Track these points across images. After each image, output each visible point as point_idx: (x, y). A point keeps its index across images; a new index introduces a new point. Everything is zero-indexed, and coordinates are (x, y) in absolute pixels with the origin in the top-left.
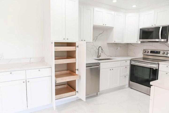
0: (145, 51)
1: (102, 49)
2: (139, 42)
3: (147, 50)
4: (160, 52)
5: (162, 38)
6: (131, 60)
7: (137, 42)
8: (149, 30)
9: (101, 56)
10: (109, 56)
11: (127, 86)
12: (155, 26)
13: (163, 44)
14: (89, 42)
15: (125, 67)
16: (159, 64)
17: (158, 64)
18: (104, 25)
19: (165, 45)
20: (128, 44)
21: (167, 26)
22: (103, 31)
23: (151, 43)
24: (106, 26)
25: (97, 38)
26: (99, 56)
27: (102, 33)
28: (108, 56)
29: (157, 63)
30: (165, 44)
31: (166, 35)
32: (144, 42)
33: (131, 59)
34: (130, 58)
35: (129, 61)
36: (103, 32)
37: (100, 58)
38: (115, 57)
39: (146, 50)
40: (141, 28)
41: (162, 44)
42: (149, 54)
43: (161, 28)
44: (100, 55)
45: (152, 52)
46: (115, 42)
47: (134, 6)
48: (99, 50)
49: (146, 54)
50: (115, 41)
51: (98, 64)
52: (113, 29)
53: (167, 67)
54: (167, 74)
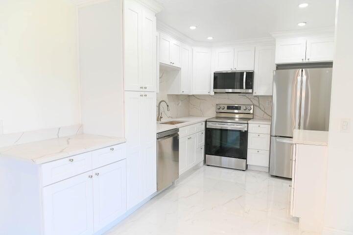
0: (218, 106)
1: (168, 106)
2: (212, 93)
4: (240, 107)
5: (247, 88)
6: (206, 122)
13: (243, 96)
15: (201, 132)
16: (248, 123)
18: (172, 64)
20: (189, 96)
21: (252, 71)
22: (162, 74)
23: (227, 94)
24: (174, 65)
26: (159, 117)
29: (246, 122)
33: (206, 120)
34: (204, 119)
35: (204, 123)
39: (220, 105)
40: (216, 71)
42: (226, 110)
43: (245, 74)
45: (229, 108)
47: (210, 38)
48: (159, 107)
49: (221, 110)
50: (184, 90)
51: (176, 131)
53: (259, 126)
54: (259, 135)
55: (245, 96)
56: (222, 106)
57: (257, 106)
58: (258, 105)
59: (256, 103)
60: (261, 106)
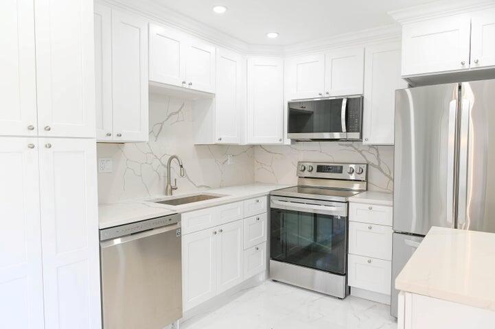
0: (303, 167)
1: (181, 166)
2: (288, 142)
3: (309, 164)
4: (342, 167)
5: (348, 130)
6: (269, 196)
7: (281, 140)
8: (305, 109)
9: (176, 189)
10: (201, 186)
11: (263, 276)
12: (320, 96)
13: (346, 145)
14: (135, 142)
15: (255, 217)
16: (348, 202)
17: (346, 204)
18: (186, 86)
19: (353, 149)
20: (253, 146)
21: (359, 96)
22: (180, 107)
23: (317, 143)
24: (192, 87)
25: (161, 129)
26: (172, 189)
27: (177, 113)
28: (199, 187)
29: (343, 199)
30: (353, 147)
31: (359, 121)
32: (297, 141)
33: (270, 192)
34: (267, 190)
35: (265, 199)
36: (180, 110)
37: (177, 195)
38: (221, 187)
39: (305, 164)
40: (290, 100)
41: (345, 147)
42: (315, 174)
43: (344, 102)
44: (173, 184)
45: (321, 169)
46: (220, 142)
47: (273, 35)
48: (169, 167)
49: (306, 174)
50: (222, 137)
51: (174, 219)
52: (212, 99)
53: (371, 209)
54: (370, 228)
55: (351, 145)
56: (307, 165)
57: (374, 166)
58: (376, 163)
59: (372, 159)
60: (382, 165)
